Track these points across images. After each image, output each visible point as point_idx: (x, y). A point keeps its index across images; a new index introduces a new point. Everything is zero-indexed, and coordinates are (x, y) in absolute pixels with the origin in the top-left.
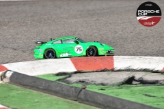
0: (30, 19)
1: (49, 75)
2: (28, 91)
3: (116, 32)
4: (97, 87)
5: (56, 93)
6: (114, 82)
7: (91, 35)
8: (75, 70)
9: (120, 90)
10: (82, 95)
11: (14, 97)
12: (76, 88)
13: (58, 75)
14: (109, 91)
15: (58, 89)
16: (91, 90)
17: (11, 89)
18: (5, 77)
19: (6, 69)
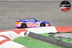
0: (37, 9)
1: (45, 34)
2: (36, 40)
4: (66, 39)
5: (48, 42)
7: (64, 17)
8: (57, 32)
10: (60, 43)
11: (30, 43)
12: (57, 40)
13: (49, 34)
15: (49, 40)
16: (64, 41)
17: (29, 39)
18: (26, 34)
19: (27, 30)
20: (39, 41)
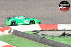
0: (23, 7)
2: (20, 38)
3: (60, 14)
4: (50, 37)
5: (32, 39)
6: (57, 35)
7: (49, 15)
8: (41, 30)
9: (60, 39)
10: (43, 40)
11: (14, 40)
12: (41, 37)
13: (33, 31)
14: (55, 39)
15: (33, 37)
17: (13, 37)
18: (10, 32)
19: (11, 28)
20: (23, 39)
